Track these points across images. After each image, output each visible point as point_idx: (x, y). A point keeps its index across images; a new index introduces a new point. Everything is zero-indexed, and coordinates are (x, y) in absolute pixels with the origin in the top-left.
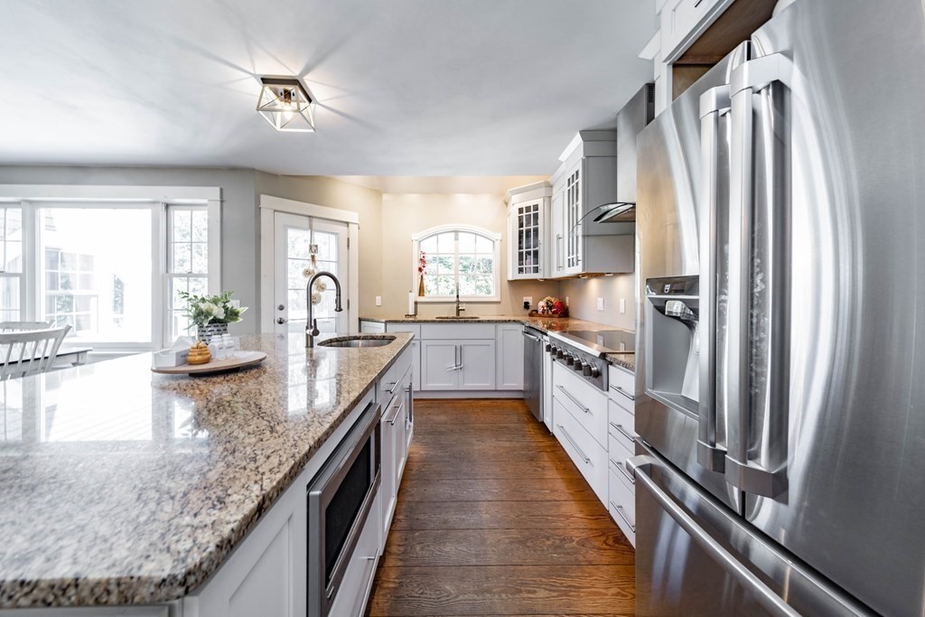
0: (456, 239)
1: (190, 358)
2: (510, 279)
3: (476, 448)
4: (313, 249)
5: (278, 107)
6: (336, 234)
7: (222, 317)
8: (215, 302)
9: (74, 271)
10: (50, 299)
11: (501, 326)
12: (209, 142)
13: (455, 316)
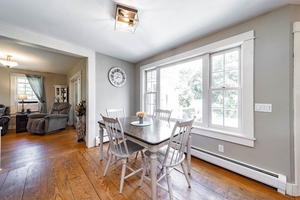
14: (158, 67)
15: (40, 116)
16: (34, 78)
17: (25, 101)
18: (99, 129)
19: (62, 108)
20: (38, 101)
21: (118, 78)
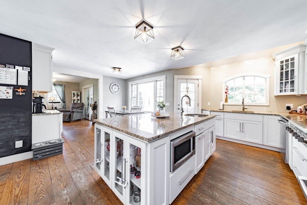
0: (244, 79)
1: (156, 114)
2: (275, 95)
3: (244, 162)
4: (187, 88)
5: (176, 54)
6: (194, 83)
7: (162, 106)
8: (161, 103)
9: (142, 96)
10: (140, 102)
11: (265, 116)
12: (163, 65)
13: (242, 111)
14: (137, 83)
15: (66, 111)
16: (58, 86)
17: (54, 102)
18: (106, 114)
19: (79, 106)
20: (60, 101)
21: (115, 89)
